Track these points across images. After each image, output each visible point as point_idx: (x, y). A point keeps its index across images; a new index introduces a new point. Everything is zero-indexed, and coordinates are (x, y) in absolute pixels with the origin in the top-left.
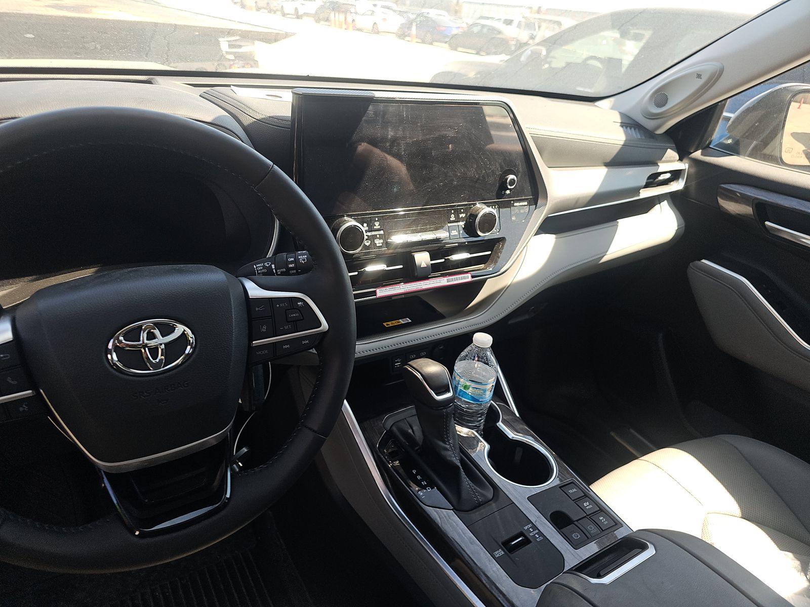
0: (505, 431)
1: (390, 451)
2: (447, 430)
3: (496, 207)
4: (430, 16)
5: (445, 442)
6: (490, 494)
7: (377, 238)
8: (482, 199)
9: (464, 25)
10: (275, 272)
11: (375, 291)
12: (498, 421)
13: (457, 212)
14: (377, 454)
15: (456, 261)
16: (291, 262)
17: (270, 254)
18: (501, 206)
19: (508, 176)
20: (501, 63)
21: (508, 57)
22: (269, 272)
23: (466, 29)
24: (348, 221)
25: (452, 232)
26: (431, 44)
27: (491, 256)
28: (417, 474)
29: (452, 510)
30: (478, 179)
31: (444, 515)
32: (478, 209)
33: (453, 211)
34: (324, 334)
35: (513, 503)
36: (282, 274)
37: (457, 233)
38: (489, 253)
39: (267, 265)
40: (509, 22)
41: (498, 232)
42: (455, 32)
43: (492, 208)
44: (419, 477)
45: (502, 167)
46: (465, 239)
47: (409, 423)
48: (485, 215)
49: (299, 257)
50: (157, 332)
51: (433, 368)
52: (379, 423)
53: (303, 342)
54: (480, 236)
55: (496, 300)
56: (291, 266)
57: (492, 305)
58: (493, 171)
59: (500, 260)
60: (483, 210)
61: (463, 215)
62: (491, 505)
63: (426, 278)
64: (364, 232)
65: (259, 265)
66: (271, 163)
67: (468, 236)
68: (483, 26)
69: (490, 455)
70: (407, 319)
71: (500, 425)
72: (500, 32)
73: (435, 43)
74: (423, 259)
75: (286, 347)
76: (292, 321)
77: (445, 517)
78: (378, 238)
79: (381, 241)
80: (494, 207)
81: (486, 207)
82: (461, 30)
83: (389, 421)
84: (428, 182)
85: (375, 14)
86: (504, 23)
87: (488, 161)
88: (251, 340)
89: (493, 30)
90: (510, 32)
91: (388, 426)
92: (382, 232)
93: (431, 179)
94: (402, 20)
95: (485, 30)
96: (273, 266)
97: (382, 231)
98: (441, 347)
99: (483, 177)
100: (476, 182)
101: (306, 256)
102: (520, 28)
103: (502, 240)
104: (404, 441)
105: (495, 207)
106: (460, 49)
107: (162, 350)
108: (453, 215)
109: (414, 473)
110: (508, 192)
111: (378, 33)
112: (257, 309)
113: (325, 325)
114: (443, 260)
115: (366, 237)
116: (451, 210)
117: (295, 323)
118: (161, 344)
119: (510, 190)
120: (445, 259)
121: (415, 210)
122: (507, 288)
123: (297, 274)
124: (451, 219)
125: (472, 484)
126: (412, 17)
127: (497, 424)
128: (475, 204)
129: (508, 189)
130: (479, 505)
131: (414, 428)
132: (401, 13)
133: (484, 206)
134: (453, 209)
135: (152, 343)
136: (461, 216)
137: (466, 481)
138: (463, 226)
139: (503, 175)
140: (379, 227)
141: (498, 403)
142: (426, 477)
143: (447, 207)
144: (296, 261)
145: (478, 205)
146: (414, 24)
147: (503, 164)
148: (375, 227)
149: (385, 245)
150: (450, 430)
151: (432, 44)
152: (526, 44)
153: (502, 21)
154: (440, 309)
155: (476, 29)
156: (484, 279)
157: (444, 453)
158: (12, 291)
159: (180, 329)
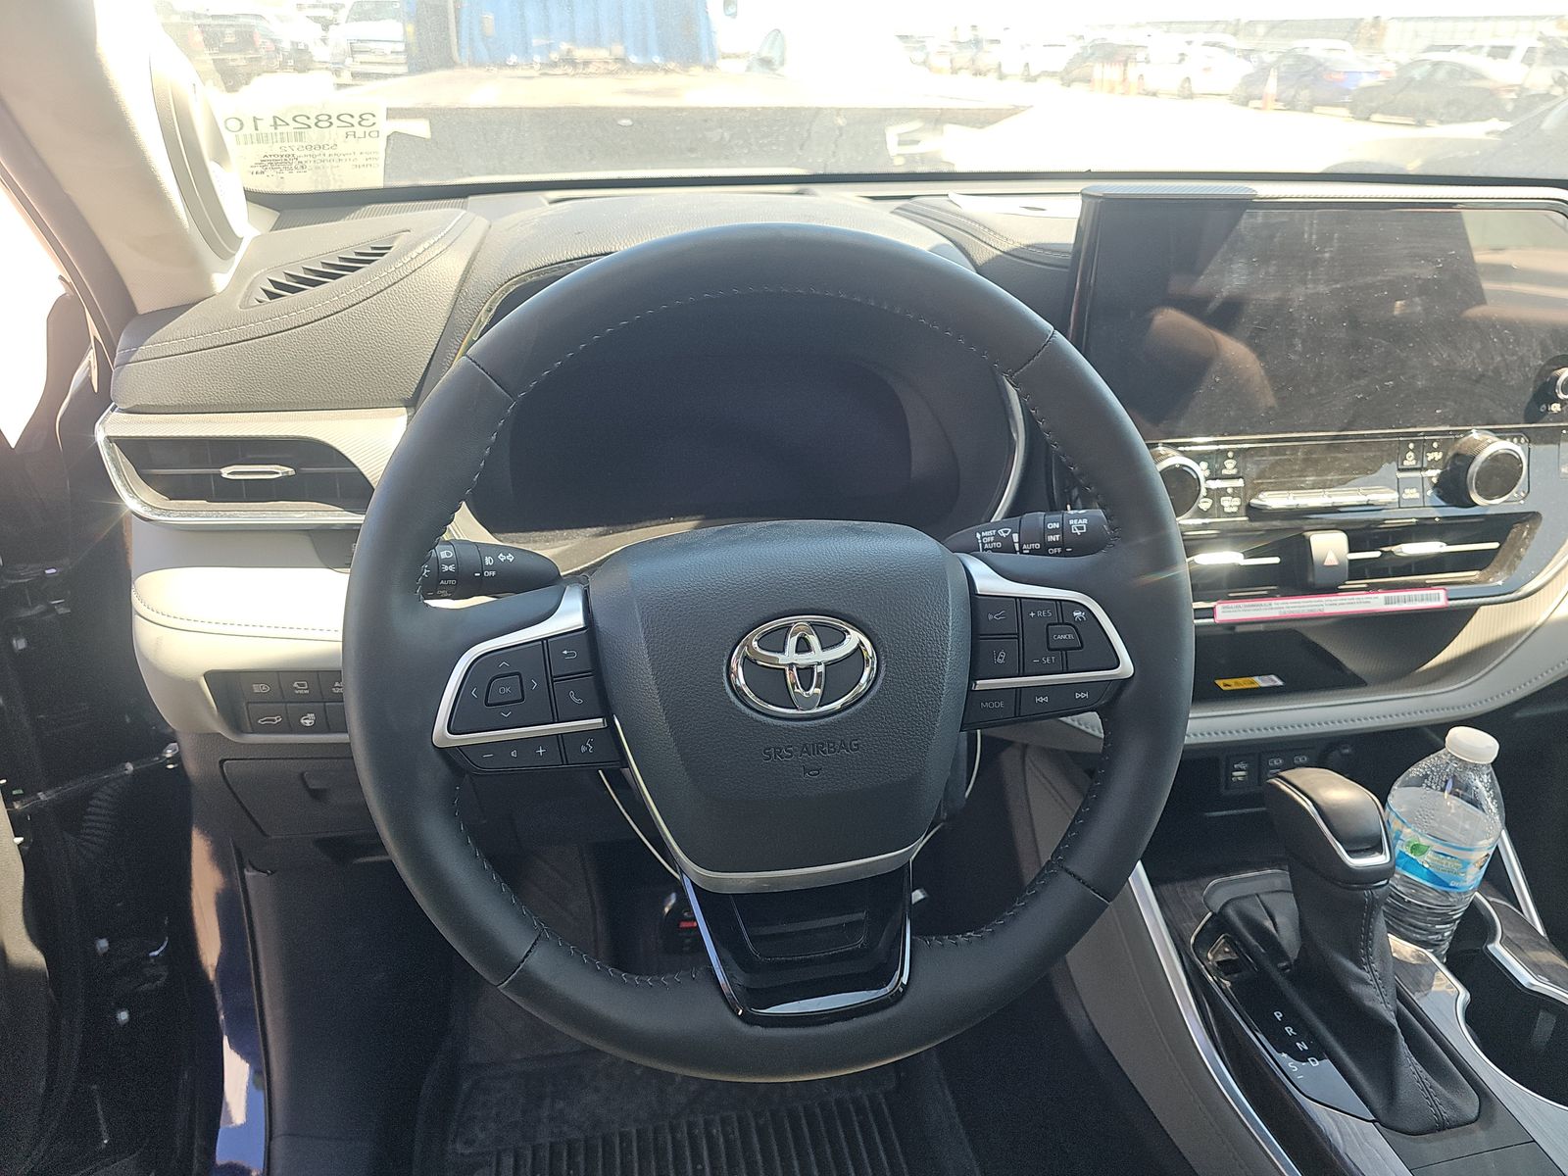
0: (1513, 967)
1: (1220, 958)
2: (1368, 938)
3: (1523, 440)
4: (1310, 53)
5: (1359, 964)
6: (1470, 1106)
7: (1226, 494)
8: (1487, 421)
9: (1391, 68)
10: (1017, 549)
11: (1213, 609)
12: (1493, 940)
13: (1423, 447)
14: (1188, 956)
15: (1409, 558)
16: (1054, 532)
17: (998, 517)
18: (1533, 438)
19: (1559, 371)
20: (1491, 137)
21: (1506, 125)
22: (1007, 548)
23: (1395, 74)
24: (1167, 457)
25: (1407, 491)
26: (1310, 110)
27: (1500, 554)
28: (1285, 1022)
29: (1373, 1121)
30: (1483, 376)
31: (1352, 1129)
32: (1476, 443)
33: (1411, 446)
34: (1124, 683)
35: (1534, 1141)
36: (1033, 552)
37: (1417, 495)
38: (1495, 545)
39: (1004, 535)
40: (1501, 52)
41: (1524, 498)
42: (1367, 81)
43: (1512, 441)
44: (1289, 1031)
45: (1545, 349)
46: (1437, 511)
47: (1265, 907)
48: (1495, 458)
49: (1071, 522)
50: (813, 640)
51: (1338, 792)
52: (1196, 893)
53: (1078, 695)
54: (1476, 505)
55: (1502, 657)
56: (1051, 538)
57: (1491, 666)
58: (1521, 358)
59: (1520, 565)
60: (1487, 444)
61: (1438, 456)
62: (1472, 1132)
63: (1332, 590)
64: (1202, 480)
65: (987, 533)
66: (1051, 328)
67: (1443, 504)
68: (1437, 65)
69: (1471, 1016)
70: (1273, 677)
71: (1498, 949)
72: (1477, 76)
73: (1318, 109)
74: (1330, 547)
75: (1042, 699)
76: (1056, 650)
77: (1355, 1135)
78: (1229, 495)
79: (1237, 501)
80: (1515, 440)
81: (1496, 439)
82: (1381, 77)
83: (1221, 892)
84: (1358, 379)
85: (1186, 58)
86: (1489, 55)
87: (1513, 335)
88: (973, 678)
89: (1459, 72)
90: (1504, 74)
91: (1218, 901)
92: (1240, 483)
93: (1365, 372)
94: (1248, 68)
95: (1441, 75)
96: (1016, 537)
97: (1241, 480)
98: (1347, 751)
99: (1497, 371)
100: (1477, 381)
101: (1085, 521)
102: (1530, 65)
103: (1531, 517)
104: (1254, 942)
105: (1519, 441)
106: (1376, 117)
107: (819, 674)
108: (1410, 454)
109: (1278, 1017)
110: (1556, 407)
111: (1191, 96)
112: (990, 617)
113: (1126, 667)
114: (1377, 554)
115: (1203, 492)
116: (1408, 442)
117: (1064, 652)
118: (819, 664)
119: (1563, 402)
120: (1382, 551)
121: (1322, 438)
122: (1534, 631)
123: (1064, 554)
124: (1405, 463)
125: (1425, 1074)
126: (1269, 58)
127: (1490, 947)
128: (1466, 433)
129: (1557, 400)
130: (1441, 1127)
131: (1277, 920)
132: (1246, 54)
133: (1491, 437)
134: (1412, 441)
135: (804, 659)
136: (1431, 456)
137: (1409, 1065)
138: (1435, 480)
139: (1547, 368)
140: (1234, 472)
141: (1491, 899)
142: (1306, 1031)
143: (1398, 435)
144: (1063, 530)
145: (1475, 435)
146: (1273, 73)
147: (1549, 342)
148: (1224, 472)
149: (1243, 511)
150: (1376, 939)
151: (1312, 111)
152: (1547, 97)
153: (1486, 50)
154: (1353, 663)
155: (1417, 74)
156: (1474, 605)
157: (1356, 988)
158: (567, 550)
159: (854, 638)
